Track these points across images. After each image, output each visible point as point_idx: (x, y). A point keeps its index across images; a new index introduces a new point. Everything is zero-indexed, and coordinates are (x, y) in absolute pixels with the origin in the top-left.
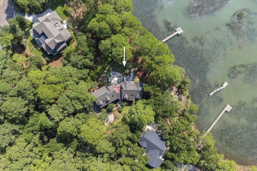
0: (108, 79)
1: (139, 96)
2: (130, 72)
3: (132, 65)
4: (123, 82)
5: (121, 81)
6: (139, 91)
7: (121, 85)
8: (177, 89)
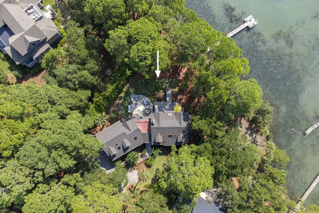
0: (127, 108)
1: (183, 138)
2: (165, 96)
3: (168, 82)
4: (154, 112)
5: (150, 112)
6: (182, 129)
7: (150, 118)
8: (248, 124)
